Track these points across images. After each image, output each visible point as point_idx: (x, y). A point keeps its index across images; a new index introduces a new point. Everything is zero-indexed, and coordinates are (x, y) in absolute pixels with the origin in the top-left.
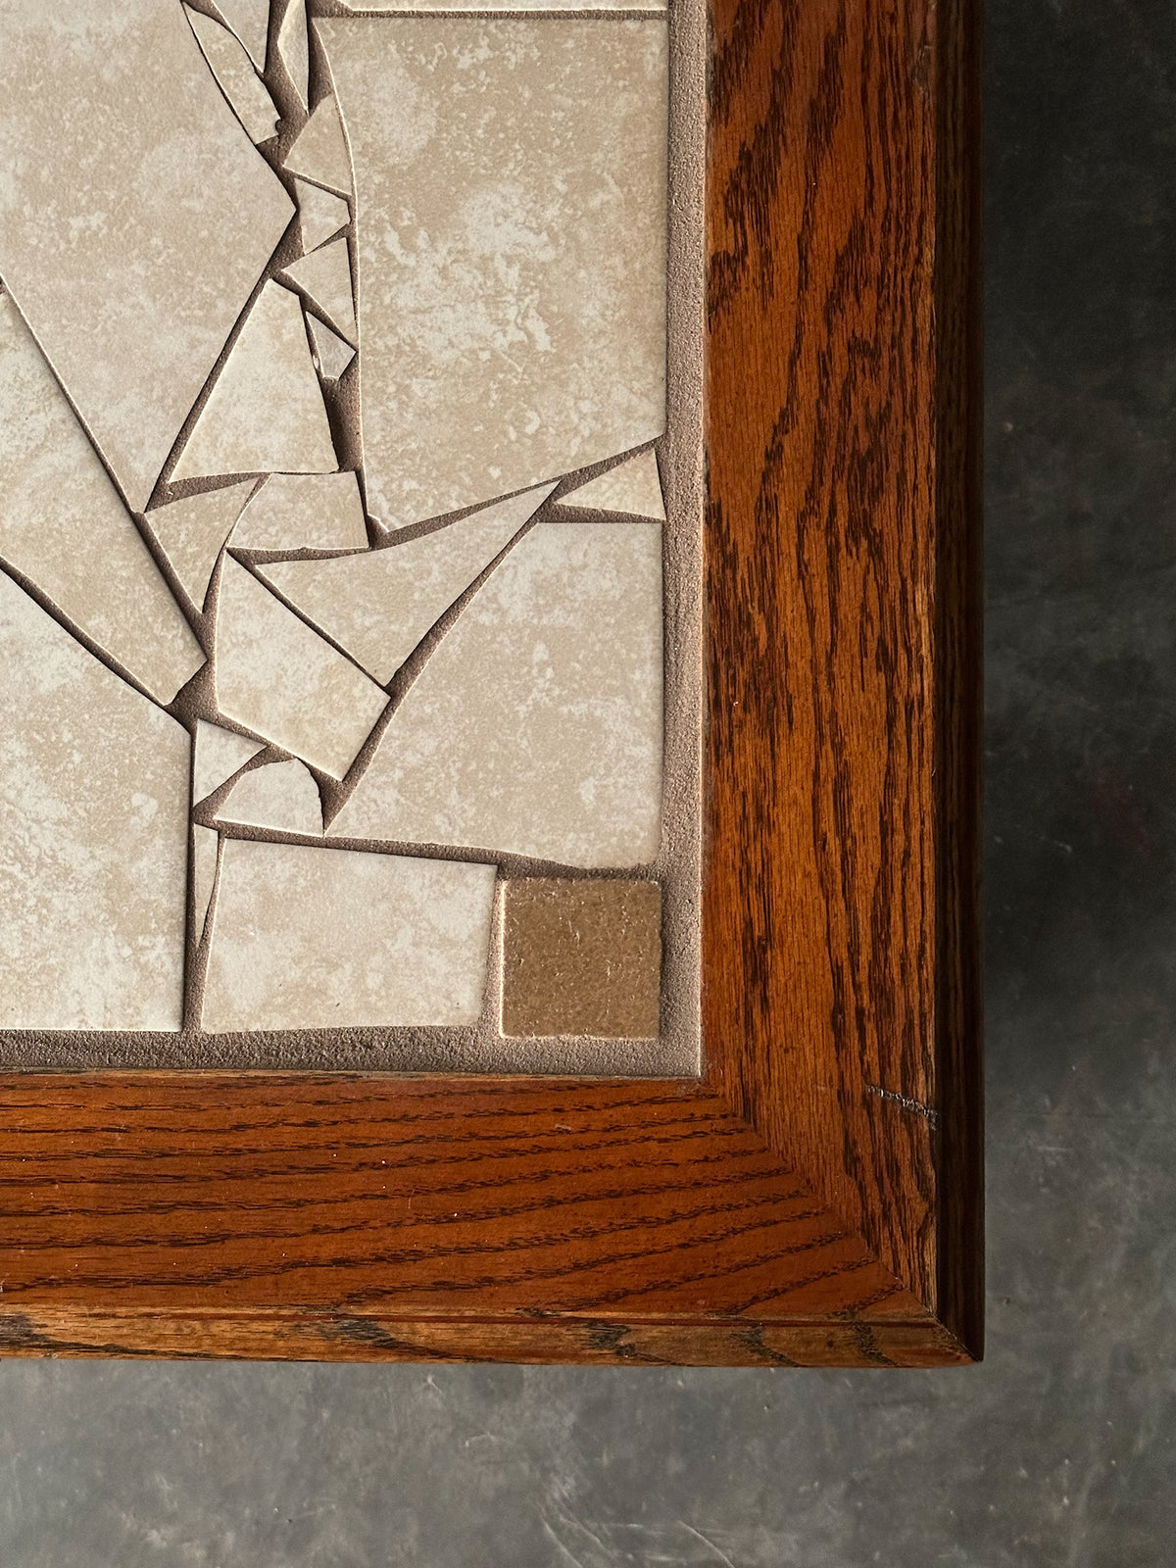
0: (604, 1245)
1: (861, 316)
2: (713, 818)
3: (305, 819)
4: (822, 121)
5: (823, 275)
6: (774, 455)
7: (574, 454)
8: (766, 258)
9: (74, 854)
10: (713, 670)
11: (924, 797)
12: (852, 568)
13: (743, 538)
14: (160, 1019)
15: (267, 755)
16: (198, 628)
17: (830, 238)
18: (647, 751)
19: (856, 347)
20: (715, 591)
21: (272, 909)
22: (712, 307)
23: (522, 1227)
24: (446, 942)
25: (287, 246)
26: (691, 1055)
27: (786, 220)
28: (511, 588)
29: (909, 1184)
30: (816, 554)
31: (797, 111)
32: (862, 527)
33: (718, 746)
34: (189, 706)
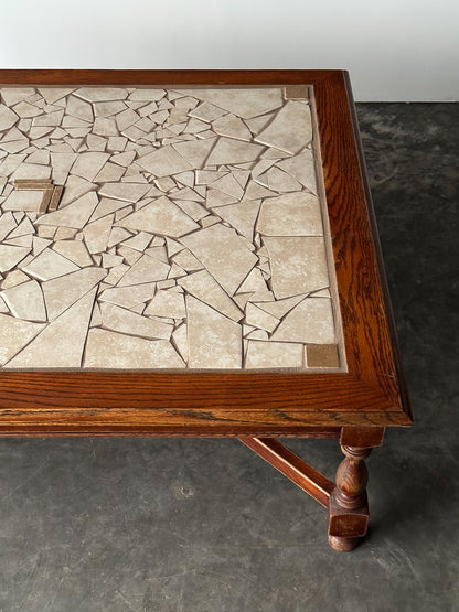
0: (332, 398)
1: (364, 271)
2: (345, 335)
3: (266, 337)
4: (353, 248)
5: (356, 265)
6: (350, 287)
7: (313, 289)
8: (345, 264)
9: (220, 342)
10: (343, 315)
11: (387, 332)
12: (367, 303)
13: (347, 298)
14: (238, 367)
15: (257, 329)
16: (243, 312)
17: (356, 261)
18: (332, 328)
19: (363, 274)
20: (342, 305)
21: (260, 351)
22: (337, 269)
23: (314, 396)
24: (294, 355)
25: (258, 263)
26: (346, 369)
27: (348, 258)
28: (303, 306)
29: (393, 389)
30: (360, 300)
31: (349, 244)
32: (369, 297)
33: (345, 326)
34: (241, 322)
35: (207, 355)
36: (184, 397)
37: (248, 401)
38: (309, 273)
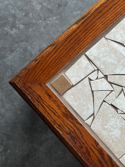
0: (42, 66)
1: (84, 150)
2: (61, 103)
3: (90, 76)
4: (100, 162)
5: (89, 150)
6: (81, 133)
7: (95, 120)
8: (95, 148)
9: (104, 59)
10: (71, 114)
11: (48, 118)
12: (68, 130)
13: (78, 125)
14: (87, 53)
15: (97, 78)
16: (111, 83)
17: (92, 153)
18: (70, 104)
19: (82, 147)
20: (76, 120)
21: (87, 68)
22: (95, 140)
23: (49, 62)
24: (72, 77)
26: (48, 85)
27: (96, 152)
28: (91, 106)
29: (25, 90)
30: (71, 129)
31: (103, 161)
32: (70, 134)
33: (66, 108)
34: (106, 77)
35: (103, 49)
36: (92, 22)
37: (69, 40)
38: (105, 129)
